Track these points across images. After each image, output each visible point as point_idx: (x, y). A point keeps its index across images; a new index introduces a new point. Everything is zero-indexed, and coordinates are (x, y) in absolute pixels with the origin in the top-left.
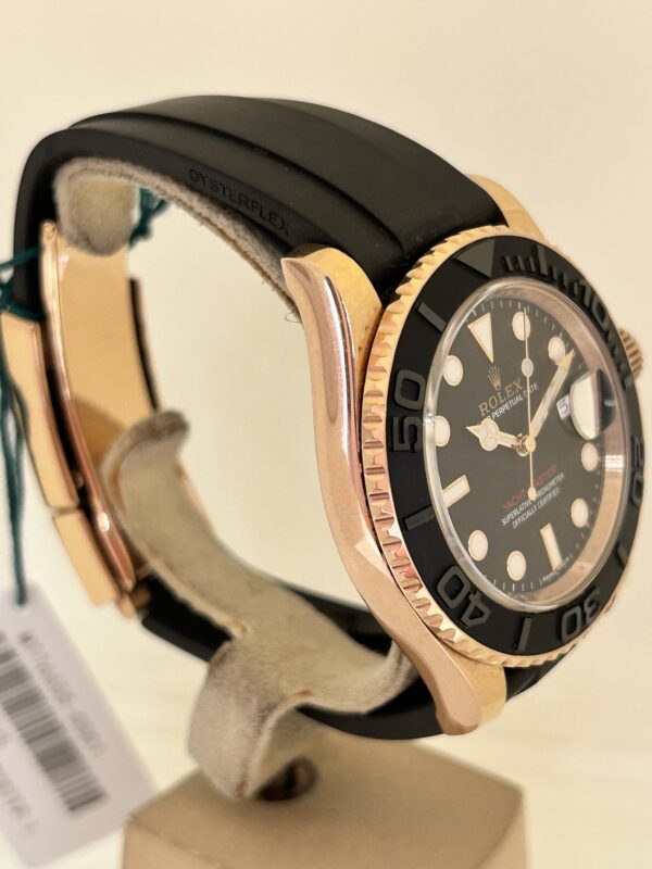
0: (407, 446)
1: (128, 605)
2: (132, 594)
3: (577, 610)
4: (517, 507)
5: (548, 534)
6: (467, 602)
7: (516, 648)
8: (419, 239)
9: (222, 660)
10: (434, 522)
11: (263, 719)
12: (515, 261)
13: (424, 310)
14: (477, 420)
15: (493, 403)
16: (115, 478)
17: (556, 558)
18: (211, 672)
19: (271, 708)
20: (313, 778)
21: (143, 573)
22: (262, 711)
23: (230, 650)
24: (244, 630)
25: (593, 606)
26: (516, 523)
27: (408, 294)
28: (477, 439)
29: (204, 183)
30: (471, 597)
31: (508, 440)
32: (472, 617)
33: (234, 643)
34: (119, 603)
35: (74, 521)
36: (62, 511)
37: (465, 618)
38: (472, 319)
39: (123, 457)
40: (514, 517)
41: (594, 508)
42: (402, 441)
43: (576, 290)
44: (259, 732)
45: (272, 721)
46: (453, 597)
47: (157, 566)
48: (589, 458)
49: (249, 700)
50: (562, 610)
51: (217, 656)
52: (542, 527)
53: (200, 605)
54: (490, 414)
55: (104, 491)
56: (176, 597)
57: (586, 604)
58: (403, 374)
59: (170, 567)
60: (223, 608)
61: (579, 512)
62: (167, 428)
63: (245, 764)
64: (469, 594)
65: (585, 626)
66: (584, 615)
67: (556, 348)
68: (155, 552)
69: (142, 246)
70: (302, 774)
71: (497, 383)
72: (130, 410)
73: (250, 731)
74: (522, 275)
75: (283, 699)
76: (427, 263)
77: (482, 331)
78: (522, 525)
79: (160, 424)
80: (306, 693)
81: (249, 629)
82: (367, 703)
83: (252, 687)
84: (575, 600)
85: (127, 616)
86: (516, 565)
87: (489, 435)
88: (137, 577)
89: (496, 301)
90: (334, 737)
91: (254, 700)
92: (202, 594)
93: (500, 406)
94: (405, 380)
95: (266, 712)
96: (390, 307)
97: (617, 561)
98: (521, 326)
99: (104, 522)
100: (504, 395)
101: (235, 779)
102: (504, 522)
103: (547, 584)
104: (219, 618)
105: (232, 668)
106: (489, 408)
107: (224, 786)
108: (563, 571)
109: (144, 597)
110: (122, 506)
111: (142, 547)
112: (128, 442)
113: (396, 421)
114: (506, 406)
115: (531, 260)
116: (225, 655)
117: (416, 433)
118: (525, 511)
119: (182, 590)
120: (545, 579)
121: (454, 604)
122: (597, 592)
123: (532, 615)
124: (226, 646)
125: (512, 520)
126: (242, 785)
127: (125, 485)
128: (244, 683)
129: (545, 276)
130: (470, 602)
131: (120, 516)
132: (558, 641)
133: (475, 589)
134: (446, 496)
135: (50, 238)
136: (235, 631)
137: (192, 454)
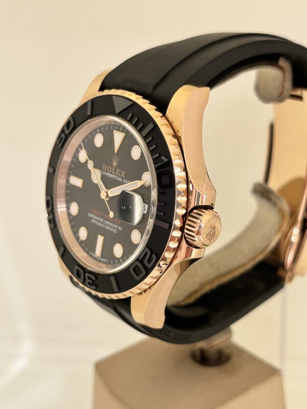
4: (97, 216)
15: (109, 170)
40: (94, 218)
48: (135, 236)
71: (115, 164)
100: (115, 171)
103: (92, 256)
106: (107, 169)
114: (114, 176)
118: (99, 221)
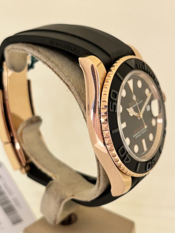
0: (113, 111)
1: (24, 170)
2: (25, 167)
3: (150, 163)
4: (137, 133)
5: (144, 141)
6: (125, 156)
7: (136, 171)
8: (115, 56)
9: (49, 186)
10: (119, 132)
11: (61, 203)
12: (139, 66)
13: (118, 74)
14: (129, 108)
15: (132, 104)
16: (21, 135)
17: (145, 149)
18: (47, 189)
19: (63, 200)
20: (76, 219)
21: (28, 162)
22: (61, 200)
23: (52, 183)
24: (56, 177)
25: (154, 162)
26: (136, 137)
27: (114, 70)
28: (129, 112)
29: (54, 44)
30: (126, 155)
31: (136, 114)
32: (126, 161)
33: (53, 181)
34: (21, 169)
35: (9, 146)
36: (6, 143)
37: (125, 161)
38: (128, 80)
39: (23, 128)
40: (136, 136)
41: (154, 136)
42: (112, 109)
43: (153, 76)
44: (59, 206)
45: (63, 203)
46: (122, 154)
47: (32, 159)
48: (154, 122)
49: (57, 197)
50: (147, 162)
51: (48, 185)
52: (143, 139)
53: (44, 170)
54: (131, 106)
55: (18, 138)
56: (38, 168)
57: (153, 162)
58: (113, 91)
59: (36, 159)
60: (50, 171)
61: (151, 137)
62: (36, 121)
63: (56, 215)
64: (126, 154)
65: (152, 167)
66: (152, 164)
67: (147, 91)
68: (32, 155)
69: (31, 71)
70: (73, 217)
72: (26, 115)
73: (57, 206)
74: (141, 70)
75: (66, 197)
76: (119, 62)
77: (131, 83)
78: (138, 138)
79: (34, 120)
80: (73, 195)
81: (58, 177)
82: (90, 198)
83: (58, 194)
84: (150, 160)
85: (23, 173)
86: (136, 148)
87: (131, 112)
88: (26, 163)
89: (134, 76)
90: (82, 207)
91: (58, 197)
92: (44, 167)
93: (134, 105)
94: (113, 92)
95: (62, 201)
96: (109, 73)
97: (159, 151)
98: (139, 84)
99: (18, 146)
101: (53, 219)
102: (134, 136)
103: (143, 155)
104: (49, 174)
105: (52, 188)
107: (50, 221)
108: (147, 152)
109: (28, 168)
110: (23, 143)
111: (28, 154)
112: (25, 125)
113: (111, 103)
115: (143, 66)
116: (50, 185)
117: (115, 107)
118: (138, 134)
119: (39, 166)
120: (143, 153)
121: (122, 156)
122: (155, 158)
123: (140, 162)
124: (51, 182)
125: (135, 136)
126: (55, 221)
127: (24, 137)
128: (55, 192)
129: (146, 71)
130: (126, 156)
131: (22, 145)
132: (145, 171)
133: (127, 153)
134: (122, 126)
135: (5, 66)
136: (54, 178)
137: (43, 128)
